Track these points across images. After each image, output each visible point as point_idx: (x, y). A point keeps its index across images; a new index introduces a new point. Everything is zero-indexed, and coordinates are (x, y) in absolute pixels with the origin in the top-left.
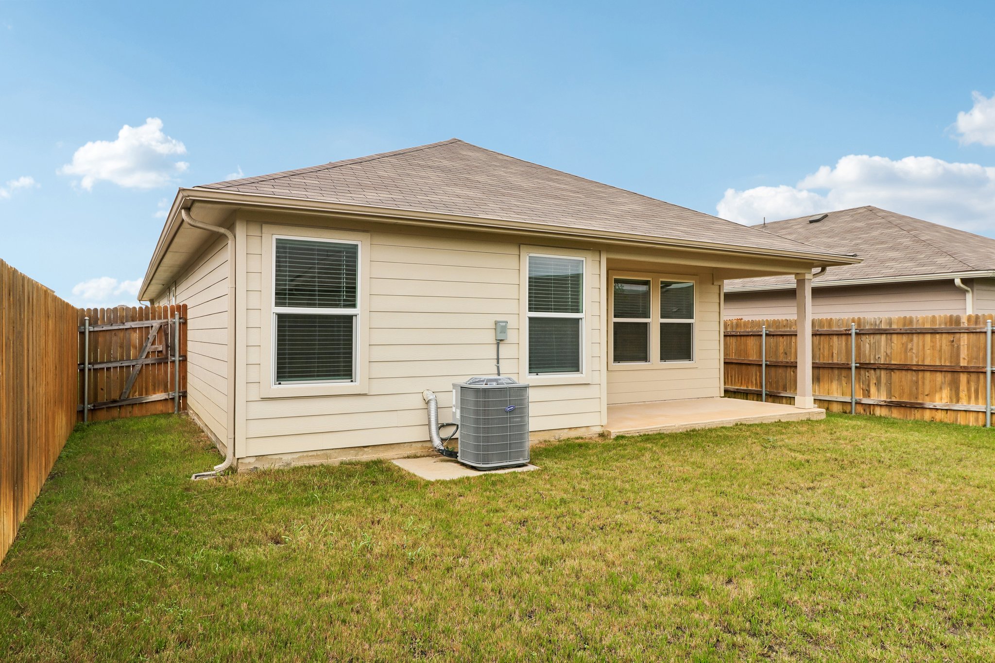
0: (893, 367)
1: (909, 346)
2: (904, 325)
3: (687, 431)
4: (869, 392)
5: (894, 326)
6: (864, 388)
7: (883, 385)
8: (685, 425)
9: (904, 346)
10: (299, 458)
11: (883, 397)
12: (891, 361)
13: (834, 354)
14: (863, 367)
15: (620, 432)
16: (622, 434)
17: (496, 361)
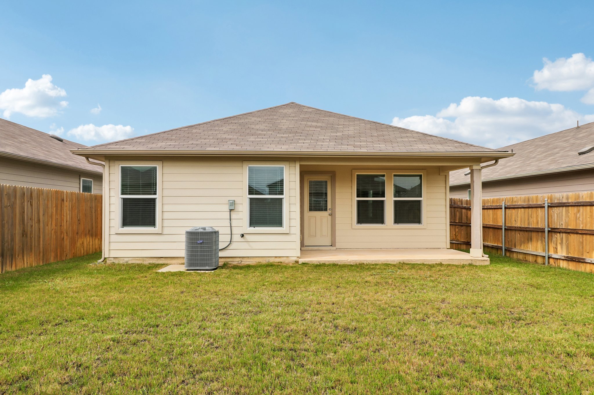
0: (569, 231)
1: (578, 215)
2: (575, 200)
3: (356, 264)
4: (556, 249)
5: (570, 201)
6: (554, 246)
7: (564, 244)
8: (355, 260)
9: (575, 214)
10: (131, 260)
11: (565, 254)
12: (568, 226)
13: (539, 222)
14: (553, 231)
15: (305, 261)
16: (306, 262)
17: (229, 220)
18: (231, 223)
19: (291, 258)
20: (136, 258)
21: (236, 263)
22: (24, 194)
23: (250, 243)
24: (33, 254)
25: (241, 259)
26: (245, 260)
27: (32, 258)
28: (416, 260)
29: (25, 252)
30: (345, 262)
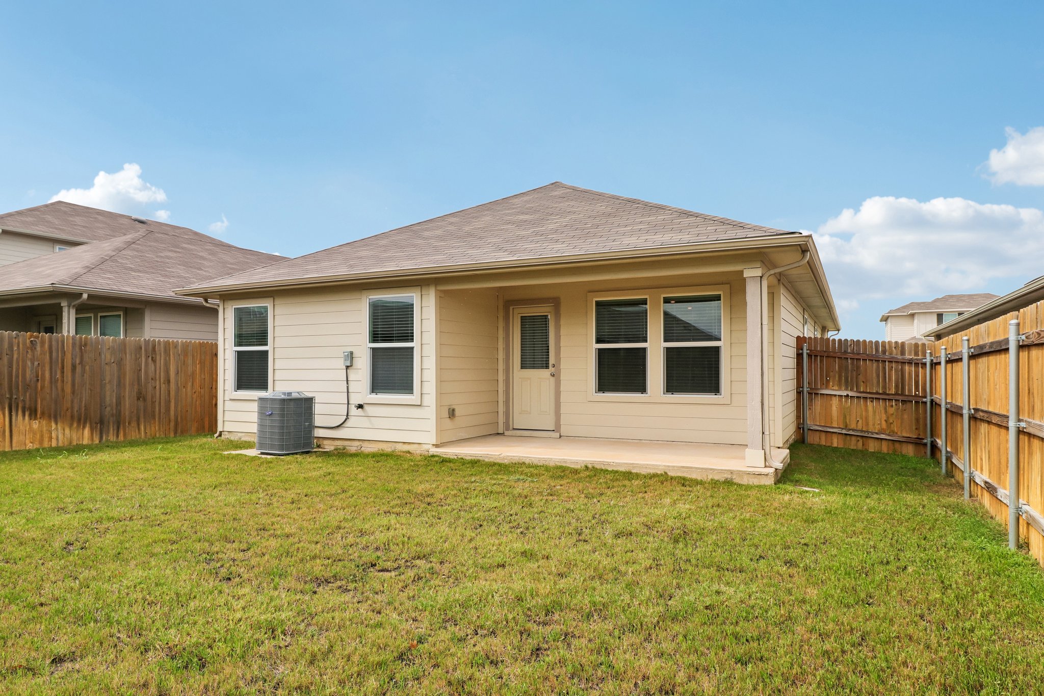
10: (244, 436)
15: (438, 452)
16: (438, 454)
17: (346, 382)
18: (348, 387)
19: (424, 445)
20: (249, 434)
21: (355, 448)
22: (141, 348)
23: (372, 418)
24: (157, 423)
25: (361, 443)
26: (365, 444)
27: (155, 427)
28: (616, 463)
29: (142, 420)
30: (496, 459)
